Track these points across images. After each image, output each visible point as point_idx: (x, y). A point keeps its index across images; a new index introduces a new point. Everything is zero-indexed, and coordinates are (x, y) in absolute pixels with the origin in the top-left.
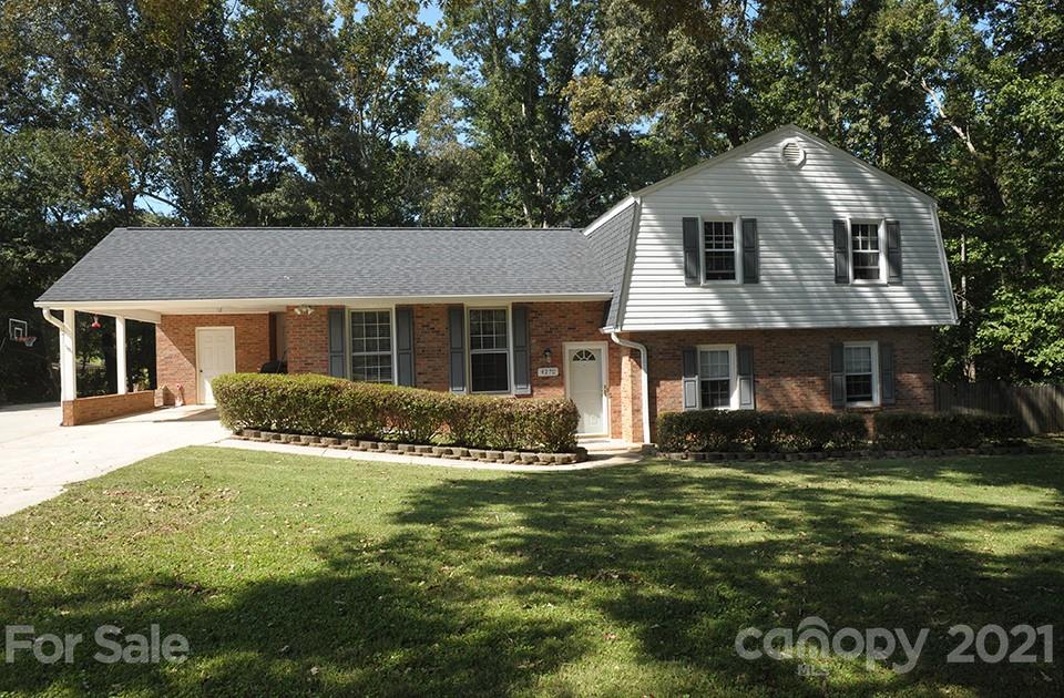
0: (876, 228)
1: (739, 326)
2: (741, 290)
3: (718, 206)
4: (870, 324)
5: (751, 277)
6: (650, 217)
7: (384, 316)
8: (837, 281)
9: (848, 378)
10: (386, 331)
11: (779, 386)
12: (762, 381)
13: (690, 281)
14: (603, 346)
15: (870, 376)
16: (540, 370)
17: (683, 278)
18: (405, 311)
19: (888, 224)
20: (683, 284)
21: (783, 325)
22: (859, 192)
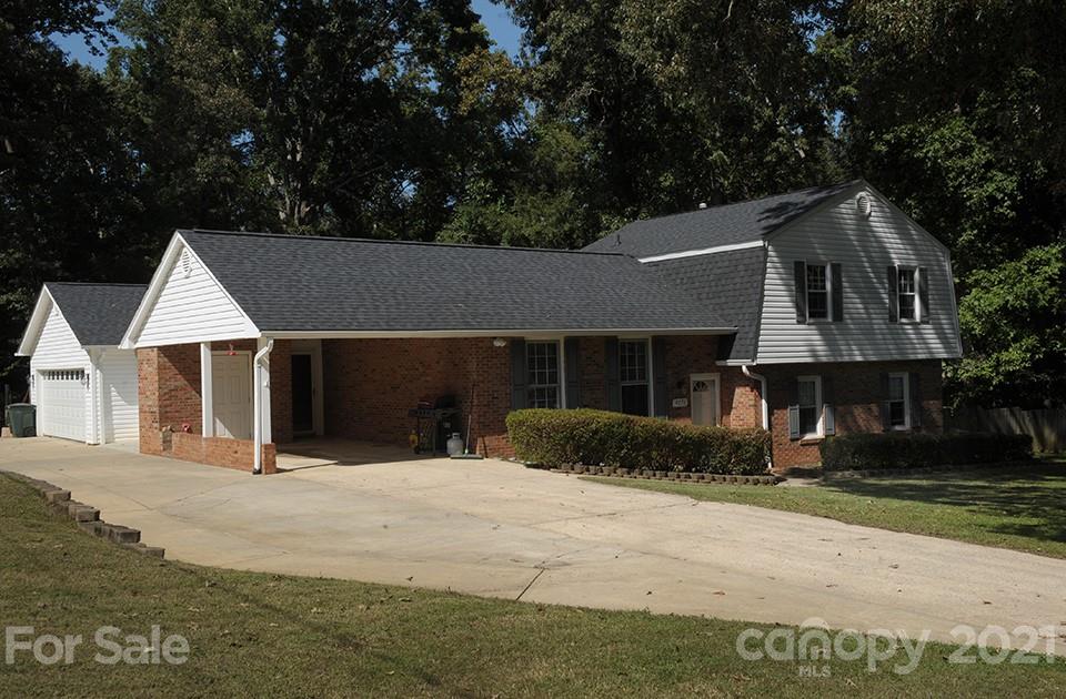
0: (912, 273)
1: (832, 359)
2: (833, 327)
3: (819, 251)
4: (912, 357)
5: (838, 317)
6: (775, 259)
7: (553, 346)
8: (891, 321)
9: (892, 404)
10: (554, 362)
11: (852, 413)
12: (840, 408)
13: (801, 319)
14: (716, 377)
15: (903, 403)
16: (674, 401)
17: (795, 315)
18: (573, 343)
19: (921, 270)
20: (795, 321)
21: (859, 359)
22: (908, 247)
